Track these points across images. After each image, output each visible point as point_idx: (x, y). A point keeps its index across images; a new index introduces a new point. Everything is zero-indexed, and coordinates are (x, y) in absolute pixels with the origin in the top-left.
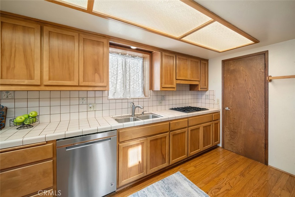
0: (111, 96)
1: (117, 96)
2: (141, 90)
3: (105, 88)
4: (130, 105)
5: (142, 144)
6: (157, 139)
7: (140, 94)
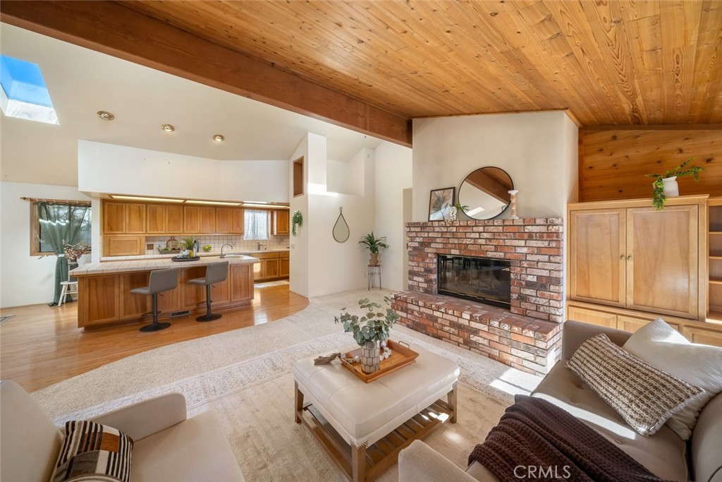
0: (245, 239)
1: (249, 239)
2: (266, 234)
3: (242, 234)
4: (257, 244)
5: (262, 262)
6: (271, 261)
7: (265, 237)
